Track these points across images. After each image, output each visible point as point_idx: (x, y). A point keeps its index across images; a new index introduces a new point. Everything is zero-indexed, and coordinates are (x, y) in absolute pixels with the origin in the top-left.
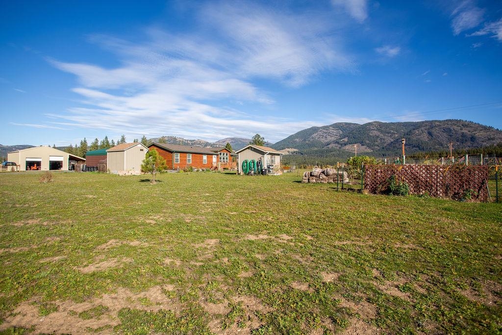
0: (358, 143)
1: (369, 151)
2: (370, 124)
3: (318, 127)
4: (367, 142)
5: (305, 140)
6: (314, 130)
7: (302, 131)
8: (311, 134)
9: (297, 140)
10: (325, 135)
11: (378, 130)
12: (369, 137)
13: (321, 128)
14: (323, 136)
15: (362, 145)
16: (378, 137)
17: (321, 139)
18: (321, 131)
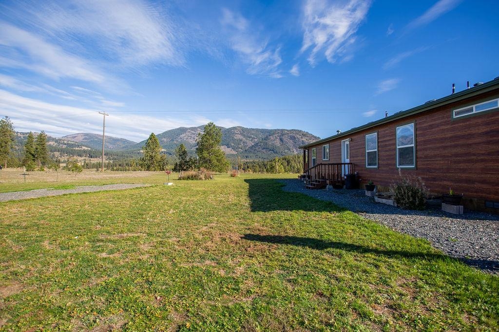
0: (224, 145)
1: (234, 153)
2: (234, 128)
3: (186, 128)
4: (233, 144)
5: (173, 140)
6: (183, 130)
7: (169, 131)
8: (178, 135)
9: (165, 140)
10: (193, 136)
11: (241, 134)
12: (234, 140)
13: (190, 129)
14: (191, 137)
15: (228, 147)
16: (241, 140)
17: (190, 140)
18: (189, 132)
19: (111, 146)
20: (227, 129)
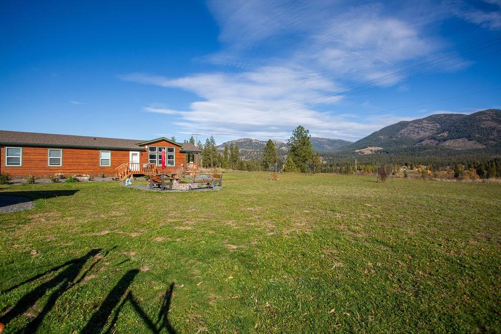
0: (463, 137)
1: (480, 146)
2: (481, 113)
3: (407, 122)
4: (477, 136)
5: (391, 137)
6: (403, 125)
7: (387, 127)
8: (398, 130)
9: (382, 137)
10: (417, 130)
11: (493, 119)
12: (480, 129)
13: (412, 122)
14: (414, 131)
15: (469, 140)
16: (494, 129)
17: (412, 135)
18: (411, 126)
19: (329, 148)
20: (468, 116)
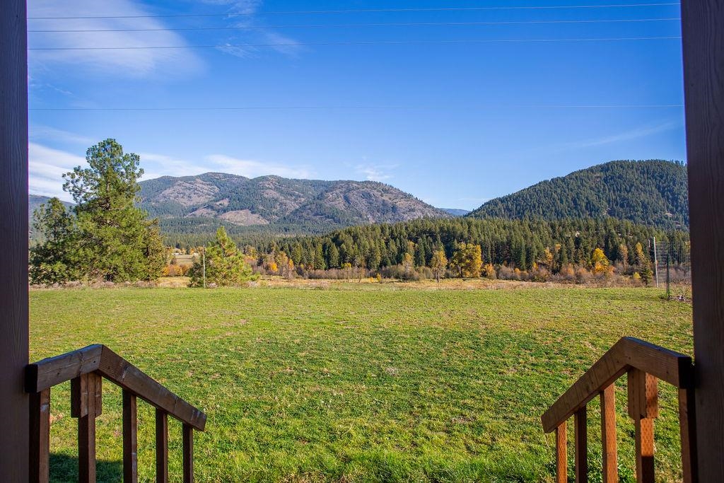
0: (245, 208)
1: (264, 222)
2: (264, 178)
3: (173, 178)
4: (261, 208)
5: (148, 200)
6: (167, 182)
8: (159, 190)
10: (187, 192)
11: (276, 189)
12: (263, 200)
13: (181, 179)
14: (184, 194)
15: (252, 213)
16: (276, 200)
17: (182, 199)
18: (179, 185)
20: (251, 180)
